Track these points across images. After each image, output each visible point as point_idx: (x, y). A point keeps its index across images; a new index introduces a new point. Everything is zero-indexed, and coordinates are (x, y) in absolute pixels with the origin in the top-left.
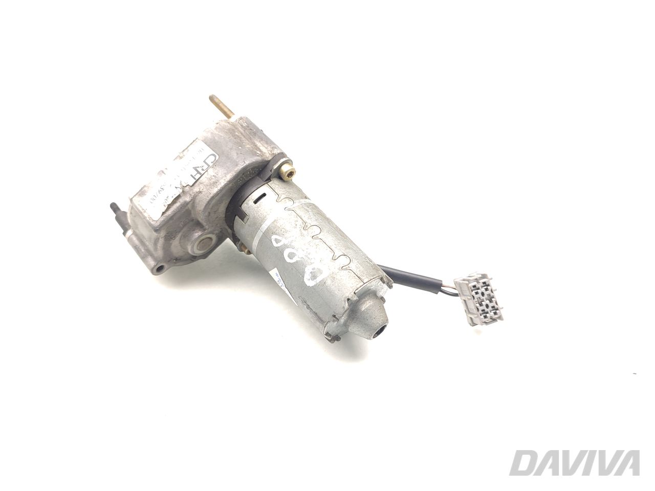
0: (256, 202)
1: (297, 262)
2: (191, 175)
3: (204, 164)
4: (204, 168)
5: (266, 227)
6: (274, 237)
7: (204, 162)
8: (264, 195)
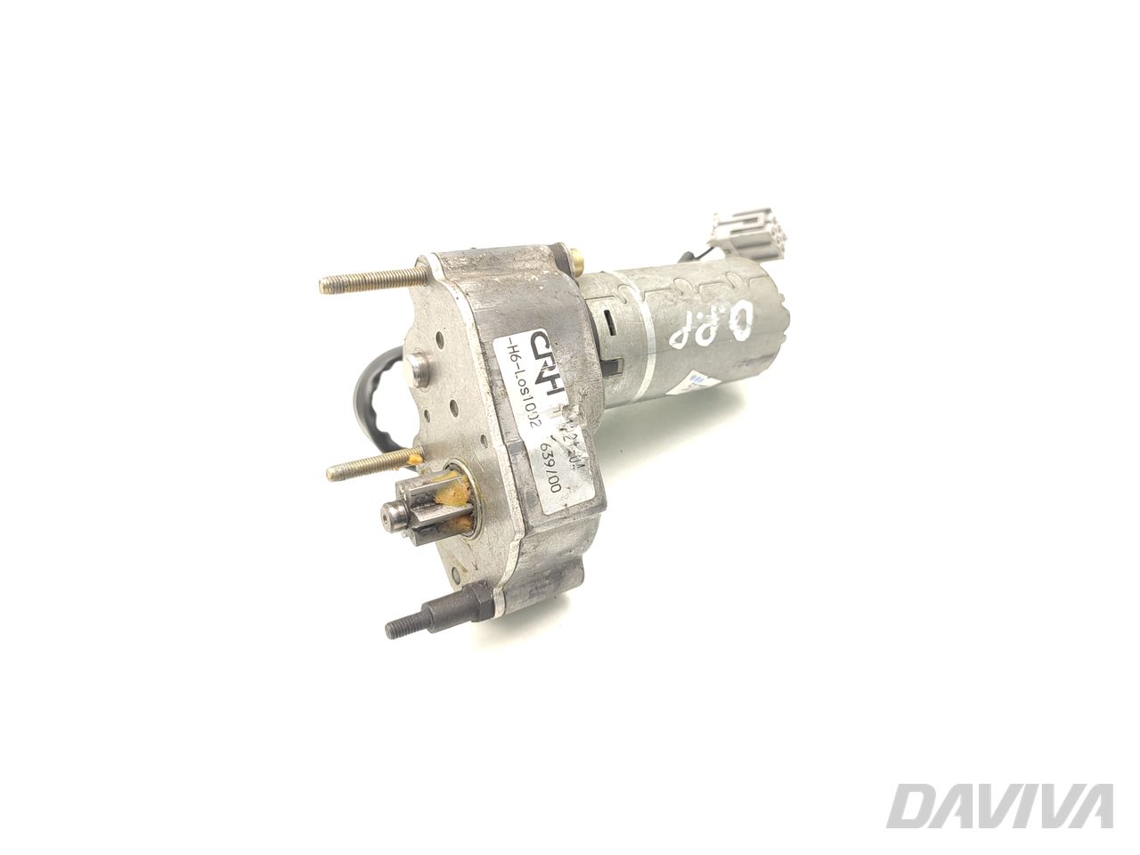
0: (612, 332)
1: (717, 332)
2: (549, 393)
3: (542, 361)
4: (550, 363)
5: (654, 342)
6: (672, 341)
7: (538, 357)
8: (607, 313)
